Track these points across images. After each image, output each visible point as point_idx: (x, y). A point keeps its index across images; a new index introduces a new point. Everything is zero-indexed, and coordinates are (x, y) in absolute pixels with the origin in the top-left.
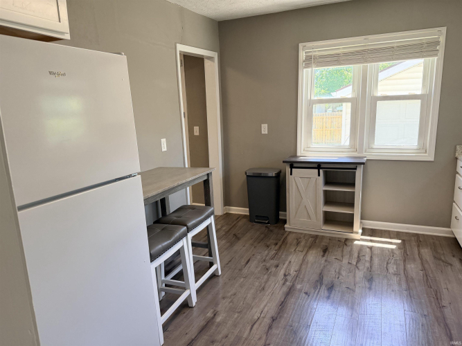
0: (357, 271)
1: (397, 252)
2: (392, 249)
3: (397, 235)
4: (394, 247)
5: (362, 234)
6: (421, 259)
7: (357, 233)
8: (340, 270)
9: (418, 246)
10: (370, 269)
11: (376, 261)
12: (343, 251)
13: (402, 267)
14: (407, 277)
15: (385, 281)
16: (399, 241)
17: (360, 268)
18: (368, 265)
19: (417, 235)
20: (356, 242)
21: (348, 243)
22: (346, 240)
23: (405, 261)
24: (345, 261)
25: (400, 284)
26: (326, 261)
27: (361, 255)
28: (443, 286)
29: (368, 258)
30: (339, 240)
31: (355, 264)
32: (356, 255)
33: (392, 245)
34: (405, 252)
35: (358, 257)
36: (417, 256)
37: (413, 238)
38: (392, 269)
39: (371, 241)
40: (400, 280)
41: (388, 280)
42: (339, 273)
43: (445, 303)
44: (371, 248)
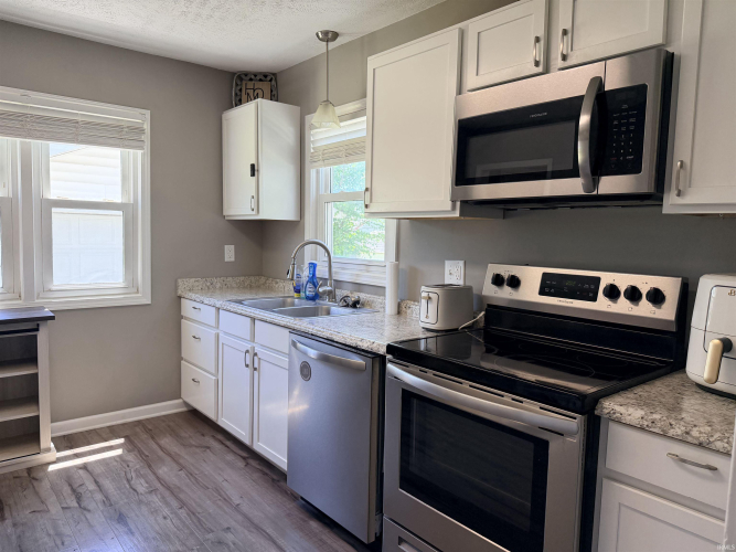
0: (88, 516)
1: (130, 457)
2: (120, 456)
3: (113, 432)
4: (119, 452)
5: (58, 450)
6: (169, 455)
7: (48, 450)
8: (55, 527)
9: (153, 438)
10: (108, 502)
11: (107, 484)
12: (37, 493)
13: (152, 477)
14: (168, 488)
15: (144, 509)
16: (122, 441)
17: (90, 507)
18: (99, 497)
19: (139, 422)
20: (52, 468)
21: (40, 475)
22: (29, 470)
23: (150, 466)
24: (55, 509)
25: (167, 504)
26: (15, 525)
27: (75, 486)
28: (220, 479)
29: (92, 486)
30: (16, 476)
31: (76, 505)
32: (66, 490)
33: (113, 450)
34: (141, 453)
35: (74, 491)
36: (161, 453)
37: (138, 429)
38: (141, 486)
39: (77, 456)
40: (163, 498)
41: (148, 504)
42: (59, 535)
43: (236, 500)
44: (85, 467)
